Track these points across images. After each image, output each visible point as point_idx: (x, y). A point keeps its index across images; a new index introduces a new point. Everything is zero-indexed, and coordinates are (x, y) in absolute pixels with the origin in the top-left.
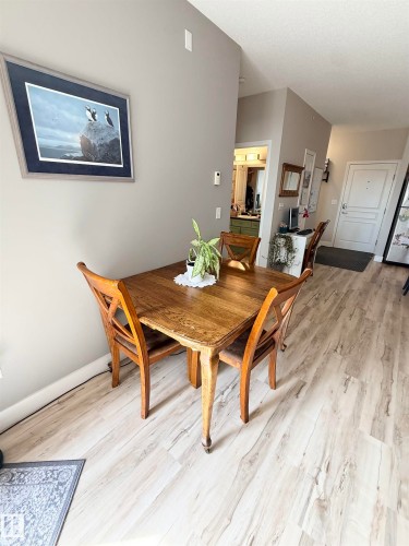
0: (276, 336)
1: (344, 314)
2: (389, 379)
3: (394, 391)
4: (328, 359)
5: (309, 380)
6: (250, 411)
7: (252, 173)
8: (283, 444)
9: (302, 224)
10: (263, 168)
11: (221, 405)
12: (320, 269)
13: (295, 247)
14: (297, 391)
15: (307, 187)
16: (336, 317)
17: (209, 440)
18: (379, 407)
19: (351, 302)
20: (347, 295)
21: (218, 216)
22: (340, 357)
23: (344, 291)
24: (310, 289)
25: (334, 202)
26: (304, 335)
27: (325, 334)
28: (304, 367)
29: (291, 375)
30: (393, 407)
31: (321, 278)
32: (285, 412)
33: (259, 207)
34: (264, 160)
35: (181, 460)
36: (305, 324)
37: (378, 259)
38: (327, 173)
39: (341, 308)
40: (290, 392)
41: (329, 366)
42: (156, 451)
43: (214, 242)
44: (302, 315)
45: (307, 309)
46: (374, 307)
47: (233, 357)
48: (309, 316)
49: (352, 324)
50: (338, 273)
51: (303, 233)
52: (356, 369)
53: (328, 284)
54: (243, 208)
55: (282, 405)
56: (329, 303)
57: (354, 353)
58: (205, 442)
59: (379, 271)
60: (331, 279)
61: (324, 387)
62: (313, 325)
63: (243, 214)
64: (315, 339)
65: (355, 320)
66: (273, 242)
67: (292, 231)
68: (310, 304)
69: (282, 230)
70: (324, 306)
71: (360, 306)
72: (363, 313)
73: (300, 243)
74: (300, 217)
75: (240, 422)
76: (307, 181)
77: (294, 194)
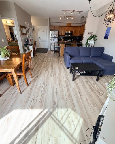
0: (29, 66)
1: (44, 61)
2: (52, 69)
3: (53, 70)
4: (42, 70)
5: (39, 74)
6: (28, 84)
7: (11, 28)
8: (36, 85)
9: (30, 43)
10: (14, 26)
11: (21, 86)
12: (38, 54)
13: (30, 49)
14: (37, 77)
15: (29, 33)
16: (43, 62)
17: (20, 91)
18: (51, 73)
19: (45, 59)
20: (44, 58)
21: (3, 41)
22: (44, 69)
23: (44, 57)
24: (36, 58)
25: (37, 37)
26: (37, 67)
27: (41, 66)
28: (38, 72)
29: (35, 75)
30: (53, 73)
31: (39, 56)
32: (36, 81)
33: (17, 39)
34: (13, 24)
35: (15, 98)
36: (37, 65)
37: (49, 49)
38: (33, 29)
39: (43, 60)
40: (36, 78)
41: (43, 71)
42: (7, 100)
43: (5, 47)
44: (36, 64)
45: (37, 62)
46: (49, 59)
47: (20, 73)
48: (37, 64)
49: (46, 63)
50: (42, 54)
51: (31, 45)
52: (47, 69)
53: (40, 56)
54: (11, 39)
55: (35, 80)
56: (41, 60)
57: (47, 67)
58: (19, 91)
59: (50, 52)
60: (41, 55)
61: (42, 74)
62: (38, 65)
63: (12, 41)
64: (39, 67)
65: (46, 62)
66: (24, 48)
67: (28, 45)
68: (37, 61)
69: (25, 45)
70: (40, 61)
71: (47, 59)
72: (48, 60)
73: (31, 47)
74: (29, 41)
75: (27, 86)
76: (28, 31)
77: (26, 34)
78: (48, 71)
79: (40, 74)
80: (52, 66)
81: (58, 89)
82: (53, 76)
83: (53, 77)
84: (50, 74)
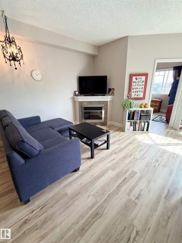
78: (129, 194)
79: (158, 201)
80: (97, 215)
81: (138, 152)
82: (128, 173)
83: (131, 170)
84: (132, 182)
